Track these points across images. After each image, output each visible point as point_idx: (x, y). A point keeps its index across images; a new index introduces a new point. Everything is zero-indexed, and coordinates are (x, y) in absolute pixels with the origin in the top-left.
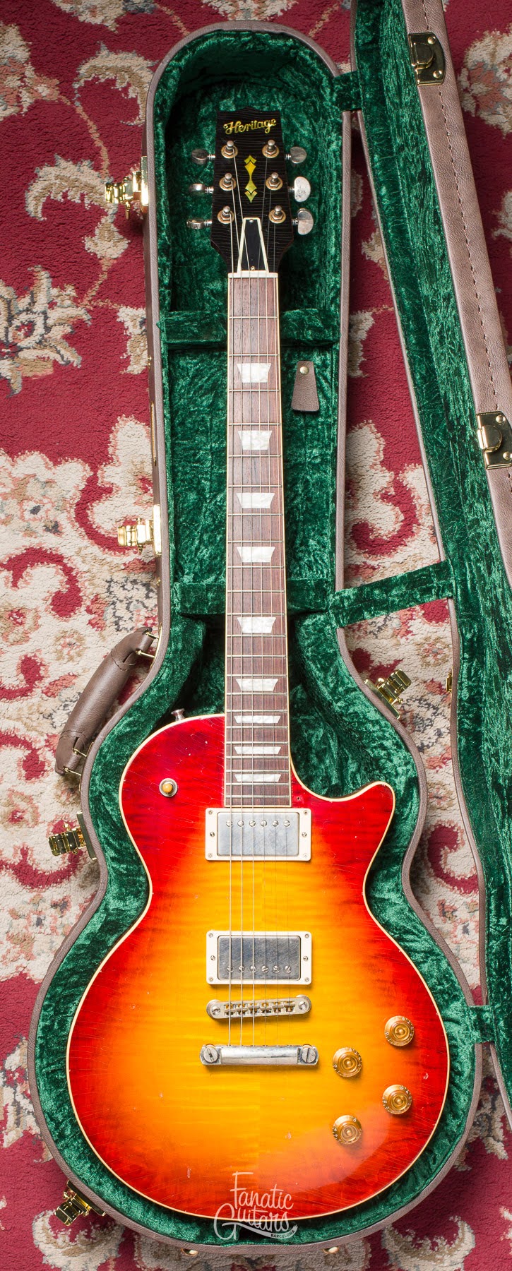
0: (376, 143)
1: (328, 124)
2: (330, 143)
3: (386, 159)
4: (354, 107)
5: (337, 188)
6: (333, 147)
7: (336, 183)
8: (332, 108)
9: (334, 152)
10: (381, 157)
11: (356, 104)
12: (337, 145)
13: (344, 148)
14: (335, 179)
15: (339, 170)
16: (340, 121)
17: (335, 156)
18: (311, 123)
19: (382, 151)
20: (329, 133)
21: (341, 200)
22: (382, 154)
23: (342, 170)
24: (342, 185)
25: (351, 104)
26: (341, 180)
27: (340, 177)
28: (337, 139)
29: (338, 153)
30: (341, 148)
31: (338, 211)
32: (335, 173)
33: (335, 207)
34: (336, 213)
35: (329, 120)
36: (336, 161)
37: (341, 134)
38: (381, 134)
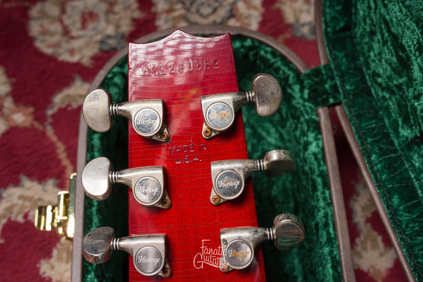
0: (369, 140)
1: (302, 123)
2: (307, 145)
3: (389, 158)
4: (331, 101)
5: (325, 199)
6: (313, 148)
7: (323, 193)
8: (304, 106)
9: (315, 155)
10: (381, 156)
11: (334, 98)
12: (318, 146)
13: (327, 150)
14: (320, 188)
15: (324, 176)
16: (317, 119)
17: (316, 159)
18: (277, 130)
19: (381, 149)
20: (304, 134)
21: (333, 215)
22: (382, 153)
23: (328, 175)
24: (330, 195)
25: (327, 99)
26: (329, 188)
27: (327, 185)
28: (316, 139)
29: (320, 156)
30: (323, 149)
31: (331, 230)
32: (319, 180)
33: (326, 225)
34: (328, 233)
35: (302, 119)
36: (319, 165)
37: (320, 132)
38: (374, 129)
